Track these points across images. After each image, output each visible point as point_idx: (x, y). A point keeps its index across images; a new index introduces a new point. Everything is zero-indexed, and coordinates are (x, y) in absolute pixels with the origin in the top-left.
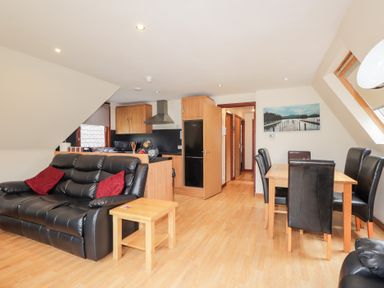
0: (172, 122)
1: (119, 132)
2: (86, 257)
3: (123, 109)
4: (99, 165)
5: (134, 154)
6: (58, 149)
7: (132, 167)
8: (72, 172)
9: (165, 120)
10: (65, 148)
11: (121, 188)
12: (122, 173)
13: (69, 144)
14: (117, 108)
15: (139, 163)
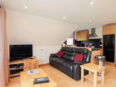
0: (98, 36)
1: (78, 40)
2: (73, 79)
3: (79, 33)
4: (74, 51)
5: (86, 48)
6: (62, 45)
7: (86, 52)
8: (66, 52)
9: (95, 35)
10: (64, 45)
11: (82, 59)
12: (82, 54)
13: (65, 44)
14: (77, 32)
15: (88, 51)
